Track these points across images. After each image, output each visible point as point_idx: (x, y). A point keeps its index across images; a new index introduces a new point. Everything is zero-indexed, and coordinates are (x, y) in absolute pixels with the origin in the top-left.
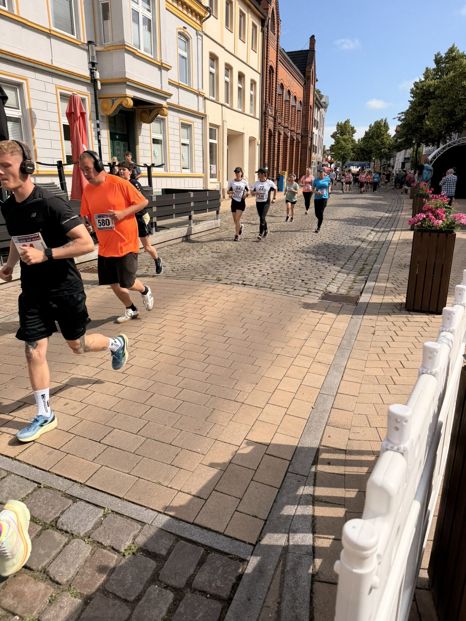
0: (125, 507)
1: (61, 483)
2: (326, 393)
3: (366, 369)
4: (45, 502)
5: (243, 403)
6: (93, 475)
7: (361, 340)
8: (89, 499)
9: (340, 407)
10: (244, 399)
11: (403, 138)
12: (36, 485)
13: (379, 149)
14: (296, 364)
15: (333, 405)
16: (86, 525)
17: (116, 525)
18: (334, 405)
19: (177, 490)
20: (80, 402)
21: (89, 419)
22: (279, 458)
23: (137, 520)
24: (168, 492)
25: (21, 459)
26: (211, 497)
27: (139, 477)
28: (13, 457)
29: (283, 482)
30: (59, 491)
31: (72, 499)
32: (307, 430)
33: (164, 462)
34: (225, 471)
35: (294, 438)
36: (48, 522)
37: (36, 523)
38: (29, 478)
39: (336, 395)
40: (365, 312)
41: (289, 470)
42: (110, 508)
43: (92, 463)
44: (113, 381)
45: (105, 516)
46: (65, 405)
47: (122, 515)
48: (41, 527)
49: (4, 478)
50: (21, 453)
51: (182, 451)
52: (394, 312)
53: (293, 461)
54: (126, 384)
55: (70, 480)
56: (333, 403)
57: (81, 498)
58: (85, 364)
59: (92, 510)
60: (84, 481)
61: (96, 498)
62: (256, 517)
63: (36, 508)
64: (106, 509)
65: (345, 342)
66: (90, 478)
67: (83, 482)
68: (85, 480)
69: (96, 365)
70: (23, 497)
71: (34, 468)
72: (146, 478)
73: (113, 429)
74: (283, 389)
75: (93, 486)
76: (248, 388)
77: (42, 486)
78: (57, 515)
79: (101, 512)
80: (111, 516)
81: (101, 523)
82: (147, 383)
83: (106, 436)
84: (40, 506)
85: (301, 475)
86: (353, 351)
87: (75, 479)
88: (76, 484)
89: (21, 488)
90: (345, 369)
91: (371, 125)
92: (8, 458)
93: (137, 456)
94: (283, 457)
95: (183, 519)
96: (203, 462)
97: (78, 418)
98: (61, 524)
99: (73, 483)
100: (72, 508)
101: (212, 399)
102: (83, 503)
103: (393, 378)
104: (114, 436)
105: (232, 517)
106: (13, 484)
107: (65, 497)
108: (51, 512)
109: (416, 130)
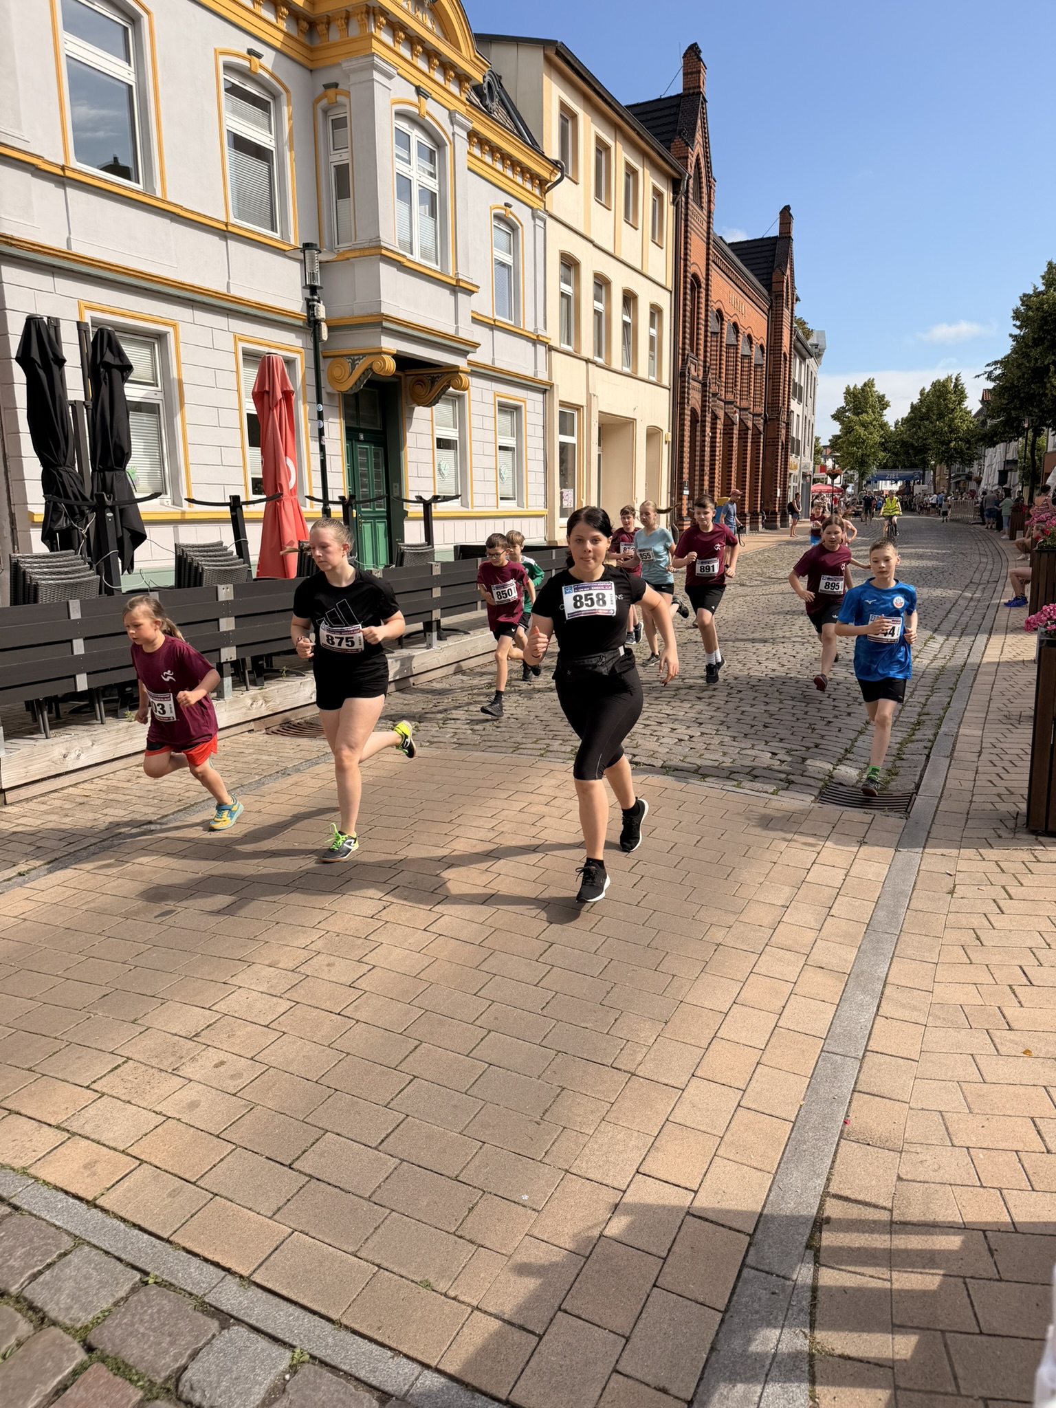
0: (342, 1347)
1: (195, 1274)
2: (838, 1051)
3: (937, 988)
4: (156, 1323)
5: (633, 1074)
6: (270, 1255)
7: (920, 908)
8: (257, 1320)
9: (875, 1090)
10: (637, 1063)
11: (999, 417)
12: (138, 1276)
13: (943, 443)
14: (763, 971)
15: (856, 1083)
16: (248, 1392)
17: (320, 1396)
18: (860, 1082)
19: (469, 1305)
20: (252, 1059)
21: (270, 1104)
22: (723, 1226)
23: (370, 1386)
24: (447, 1310)
25: (107, 1207)
26: (552, 1330)
27: (378, 1266)
28: (90, 1198)
29: (732, 1293)
30: (191, 1294)
31: (218, 1319)
32: (792, 1151)
33: (439, 1226)
34: (588, 1258)
35: (760, 1174)
36: (159, 1381)
37: (130, 1380)
38: (123, 1256)
39: (864, 1056)
40: (928, 837)
41: (749, 1261)
42: (307, 1347)
43: (271, 1221)
44: (327, 1005)
45: (293, 1369)
46: (216, 1066)
47: (334, 1369)
48: (140, 1394)
49: (65, 1254)
50: (108, 1189)
51: (484, 1198)
52: (1000, 837)
53: (759, 1235)
54: (358, 1016)
55: (217, 1265)
56: (857, 1078)
57: (240, 1317)
58: (267, 962)
59: (263, 1350)
60: (249, 1272)
61: (274, 1320)
62: (664, 1391)
63: (132, 1341)
64: (298, 1351)
65: (881, 914)
66: (262, 1263)
67: (246, 1274)
68: (252, 1269)
69: (291, 965)
70: (105, 1306)
71: (136, 1232)
72: (395, 1270)
73: (322, 1132)
74: (732, 1037)
75: (269, 1285)
76: (647, 1033)
77: (151, 1281)
78: (182, 1362)
79: (284, 1359)
80: (308, 1369)
81: (284, 1391)
82: (406, 1014)
83: (305, 1151)
84: (143, 1334)
85: (778, 1276)
86: (903, 938)
87: (228, 1265)
88: (229, 1277)
89: (103, 1284)
90: (884, 986)
91: (924, 389)
92: (76, 1202)
93: (376, 1207)
94: (734, 1225)
95: (483, 1388)
96: (536, 1232)
97: (244, 1102)
98: (188, 1384)
99: (223, 1273)
100: (217, 1343)
101: (558, 1060)
102: (243, 1330)
103: (1006, 1015)
104: (324, 1152)
105: (604, 1389)
106: (84, 1271)
107: (203, 1312)
108: (166, 1352)
109: (1029, 399)
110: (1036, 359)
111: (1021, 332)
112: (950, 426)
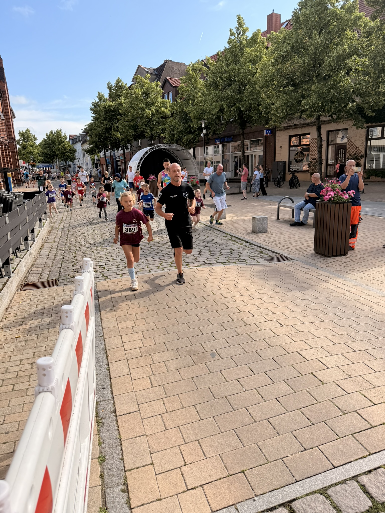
11: (92, 144)
91: (47, 134)
109: (106, 138)
110: (106, 125)
111: (94, 115)
112: (64, 147)
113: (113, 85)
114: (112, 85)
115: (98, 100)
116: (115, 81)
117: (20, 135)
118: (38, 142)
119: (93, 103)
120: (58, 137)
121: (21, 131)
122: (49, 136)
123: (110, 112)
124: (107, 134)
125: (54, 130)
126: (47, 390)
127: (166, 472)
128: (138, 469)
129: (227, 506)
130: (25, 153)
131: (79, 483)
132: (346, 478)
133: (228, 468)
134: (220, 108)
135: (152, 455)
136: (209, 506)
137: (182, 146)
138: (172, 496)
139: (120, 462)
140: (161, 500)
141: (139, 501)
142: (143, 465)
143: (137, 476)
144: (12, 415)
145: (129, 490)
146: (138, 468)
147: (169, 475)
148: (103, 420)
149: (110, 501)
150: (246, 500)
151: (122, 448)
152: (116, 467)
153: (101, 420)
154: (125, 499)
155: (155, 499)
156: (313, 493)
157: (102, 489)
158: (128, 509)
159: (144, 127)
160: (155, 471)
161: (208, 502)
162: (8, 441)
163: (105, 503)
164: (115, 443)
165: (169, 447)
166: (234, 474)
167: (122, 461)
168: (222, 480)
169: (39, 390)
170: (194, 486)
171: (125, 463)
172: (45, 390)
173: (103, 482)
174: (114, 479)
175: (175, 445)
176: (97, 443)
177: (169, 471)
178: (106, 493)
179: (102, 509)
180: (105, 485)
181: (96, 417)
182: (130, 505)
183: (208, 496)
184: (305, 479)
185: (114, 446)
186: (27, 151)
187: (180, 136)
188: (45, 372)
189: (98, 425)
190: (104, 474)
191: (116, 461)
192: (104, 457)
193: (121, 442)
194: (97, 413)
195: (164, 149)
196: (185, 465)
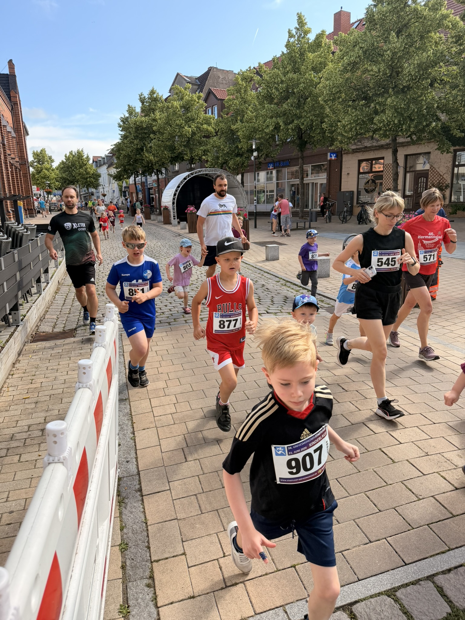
11: (119, 168)
91: (66, 155)
109: (136, 161)
110: (137, 145)
111: (123, 133)
112: (86, 171)
113: (147, 96)
114: (145, 97)
115: (127, 115)
116: (148, 92)
117: (33, 156)
118: (55, 165)
119: (121, 118)
120: (78, 158)
121: (35, 151)
122: (69, 157)
123: (142, 129)
124: (137, 156)
125: (75, 150)
126: (59, 460)
127: (201, 564)
128: (167, 560)
129: (273, 607)
130: (39, 177)
131: (95, 574)
132: (420, 577)
133: (276, 562)
134: (275, 125)
135: (184, 543)
136: (251, 607)
137: (228, 171)
138: (207, 593)
139: (146, 551)
140: (193, 597)
141: (168, 598)
142: (173, 555)
143: (165, 568)
144: (17, 492)
145: (156, 585)
146: (167, 558)
147: (204, 568)
148: (126, 500)
149: (132, 597)
150: (297, 601)
151: (148, 534)
152: (141, 557)
153: (124, 499)
154: (151, 595)
155: (187, 597)
156: (379, 594)
157: (123, 583)
158: (154, 608)
159: (183, 149)
160: (187, 563)
161: (251, 602)
162: (12, 522)
163: (126, 599)
164: (140, 528)
165: (204, 535)
166: (283, 569)
167: (148, 550)
168: (268, 576)
169: (48, 461)
170: (234, 582)
171: (152, 552)
172: (56, 460)
173: (124, 574)
174: (138, 571)
175: (212, 532)
176: (118, 527)
177: (204, 563)
178: (128, 588)
179: (123, 607)
180: (127, 578)
181: (118, 495)
182: (156, 603)
183: (250, 595)
184: (370, 577)
185: (139, 532)
186: (42, 176)
187: (226, 159)
188: (55, 439)
189: (120, 506)
190: (126, 564)
191: (141, 549)
192: (126, 544)
193: (147, 527)
194: (118, 491)
195: (206, 175)
196: (224, 557)
